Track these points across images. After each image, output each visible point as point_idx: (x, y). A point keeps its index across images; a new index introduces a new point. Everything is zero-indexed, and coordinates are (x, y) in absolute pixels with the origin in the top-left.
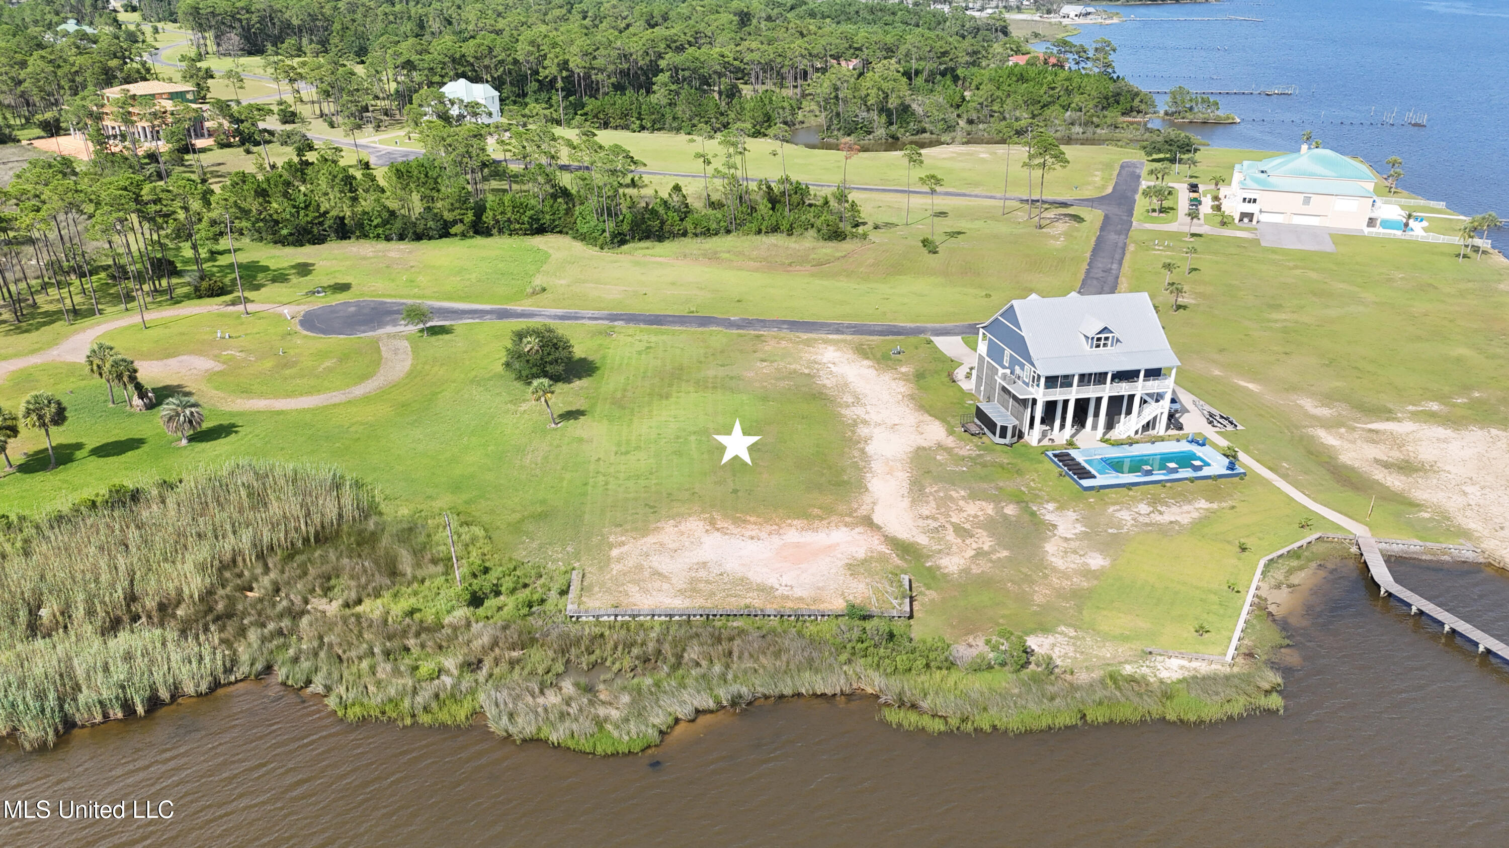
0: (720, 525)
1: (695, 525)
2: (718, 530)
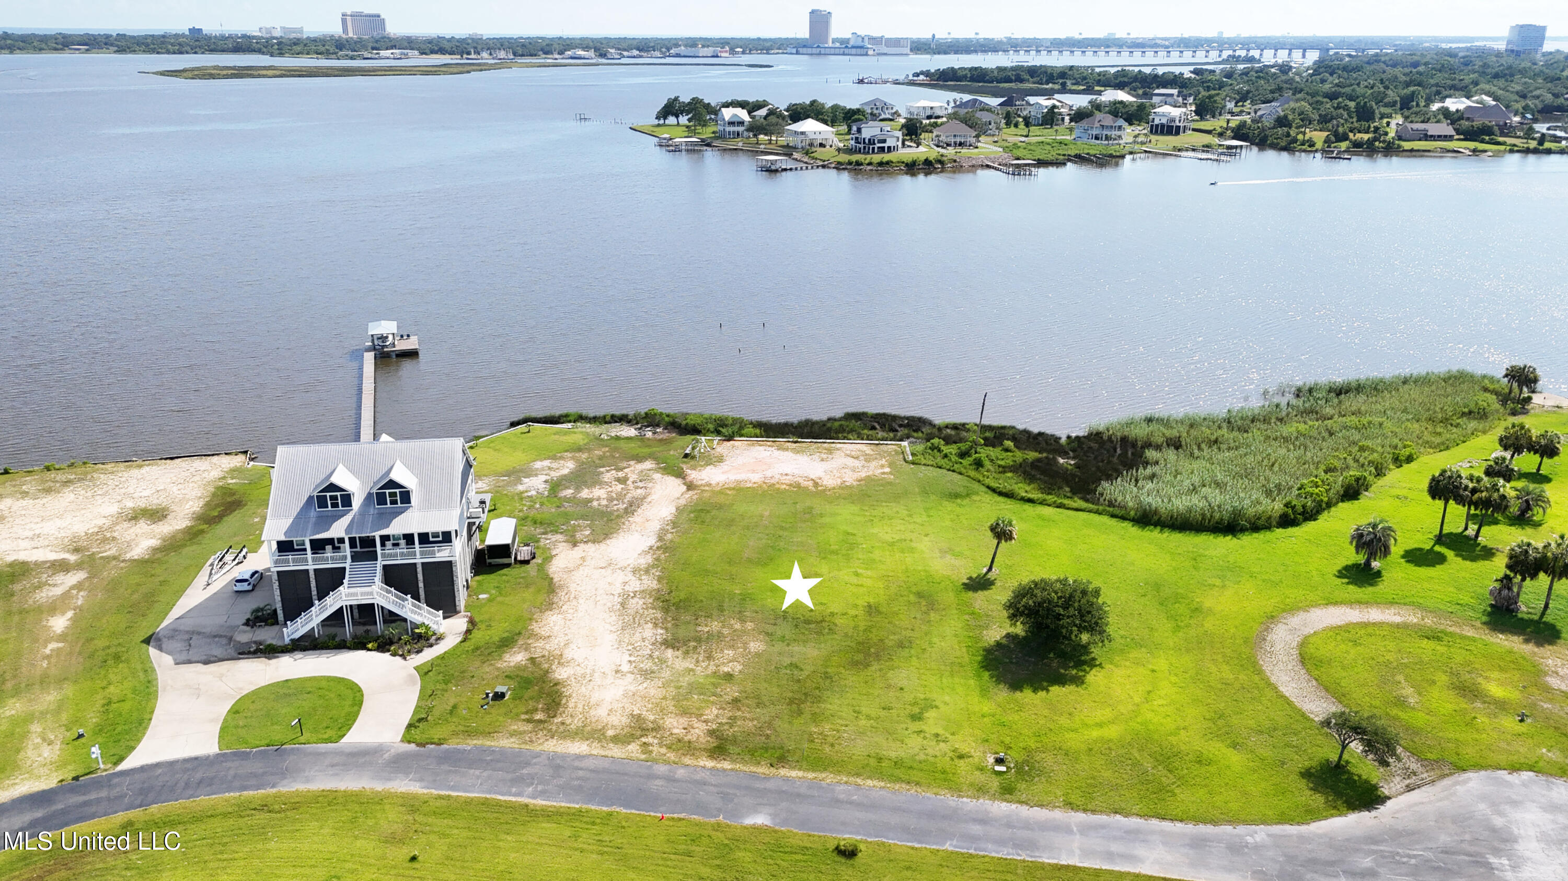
0: (811, 483)
1: (829, 482)
2: (812, 480)
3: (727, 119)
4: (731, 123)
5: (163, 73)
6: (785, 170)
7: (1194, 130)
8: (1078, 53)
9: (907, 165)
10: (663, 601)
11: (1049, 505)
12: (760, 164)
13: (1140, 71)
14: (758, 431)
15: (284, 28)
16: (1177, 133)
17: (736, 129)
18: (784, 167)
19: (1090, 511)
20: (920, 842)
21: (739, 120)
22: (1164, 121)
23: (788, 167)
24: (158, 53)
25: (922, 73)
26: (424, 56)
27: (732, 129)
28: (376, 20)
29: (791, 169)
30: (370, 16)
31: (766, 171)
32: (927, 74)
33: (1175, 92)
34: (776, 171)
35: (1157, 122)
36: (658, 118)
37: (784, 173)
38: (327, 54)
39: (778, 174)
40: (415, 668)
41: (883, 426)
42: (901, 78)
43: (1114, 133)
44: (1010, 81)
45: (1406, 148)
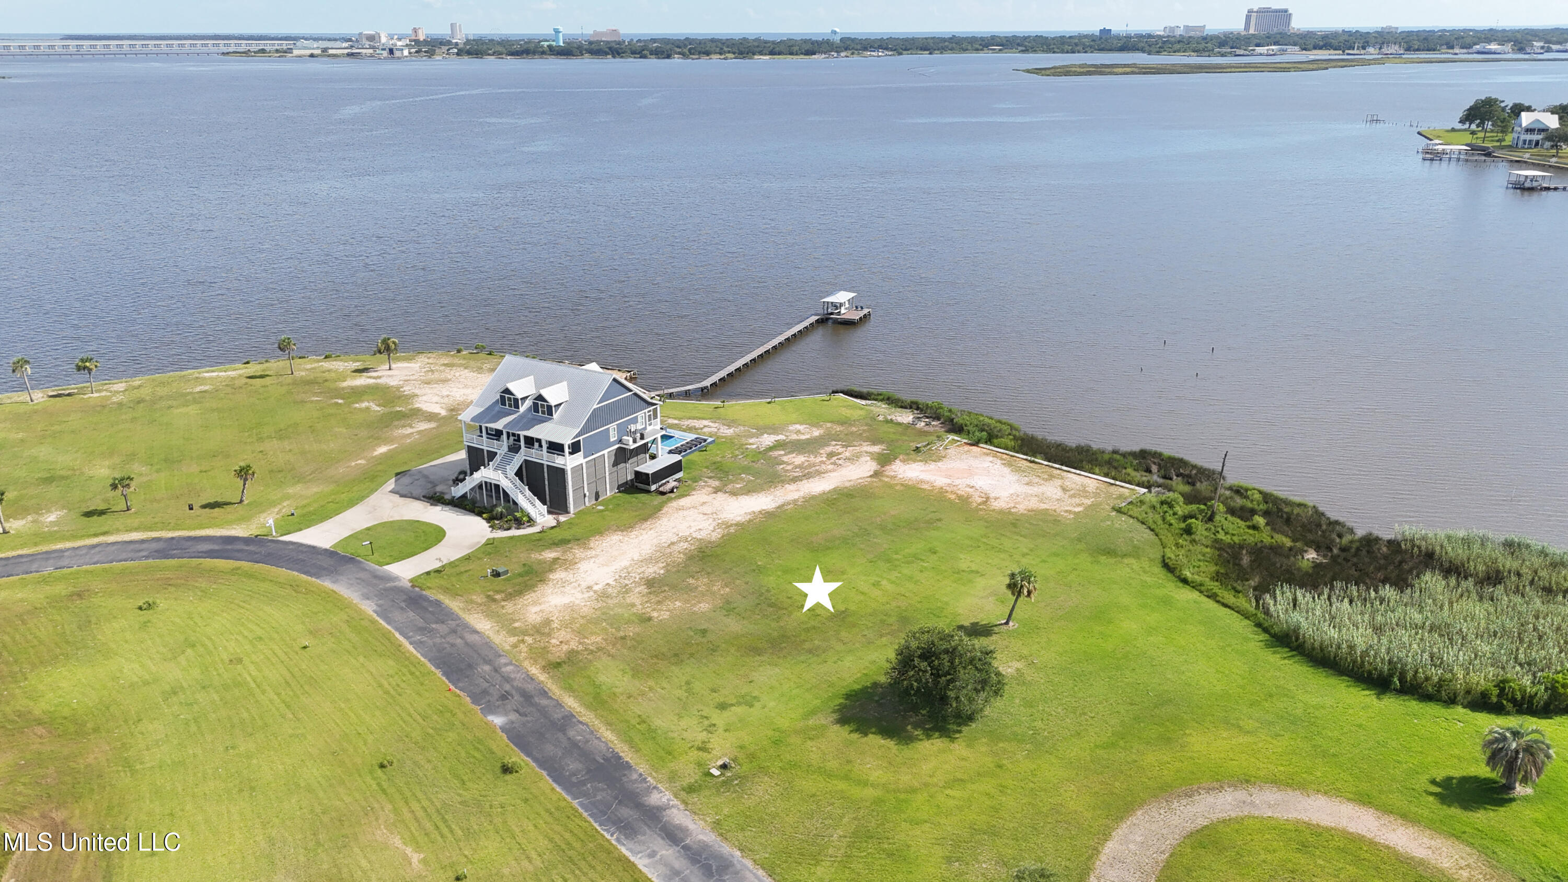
3: (1524, 124)
4: (1529, 130)
5: (1028, 71)
12: (1513, 179)
14: (1012, 444)
15: (1188, 26)
17: (1535, 137)
18: (1546, 185)
21: (1541, 127)
23: (1552, 186)
24: (1054, 52)
26: (1304, 52)
27: (1528, 137)
28: (1284, 15)
29: (1556, 189)
30: (1276, 11)
31: (1518, 188)
36: (1462, 121)
38: (1198, 52)
40: (488, 539)
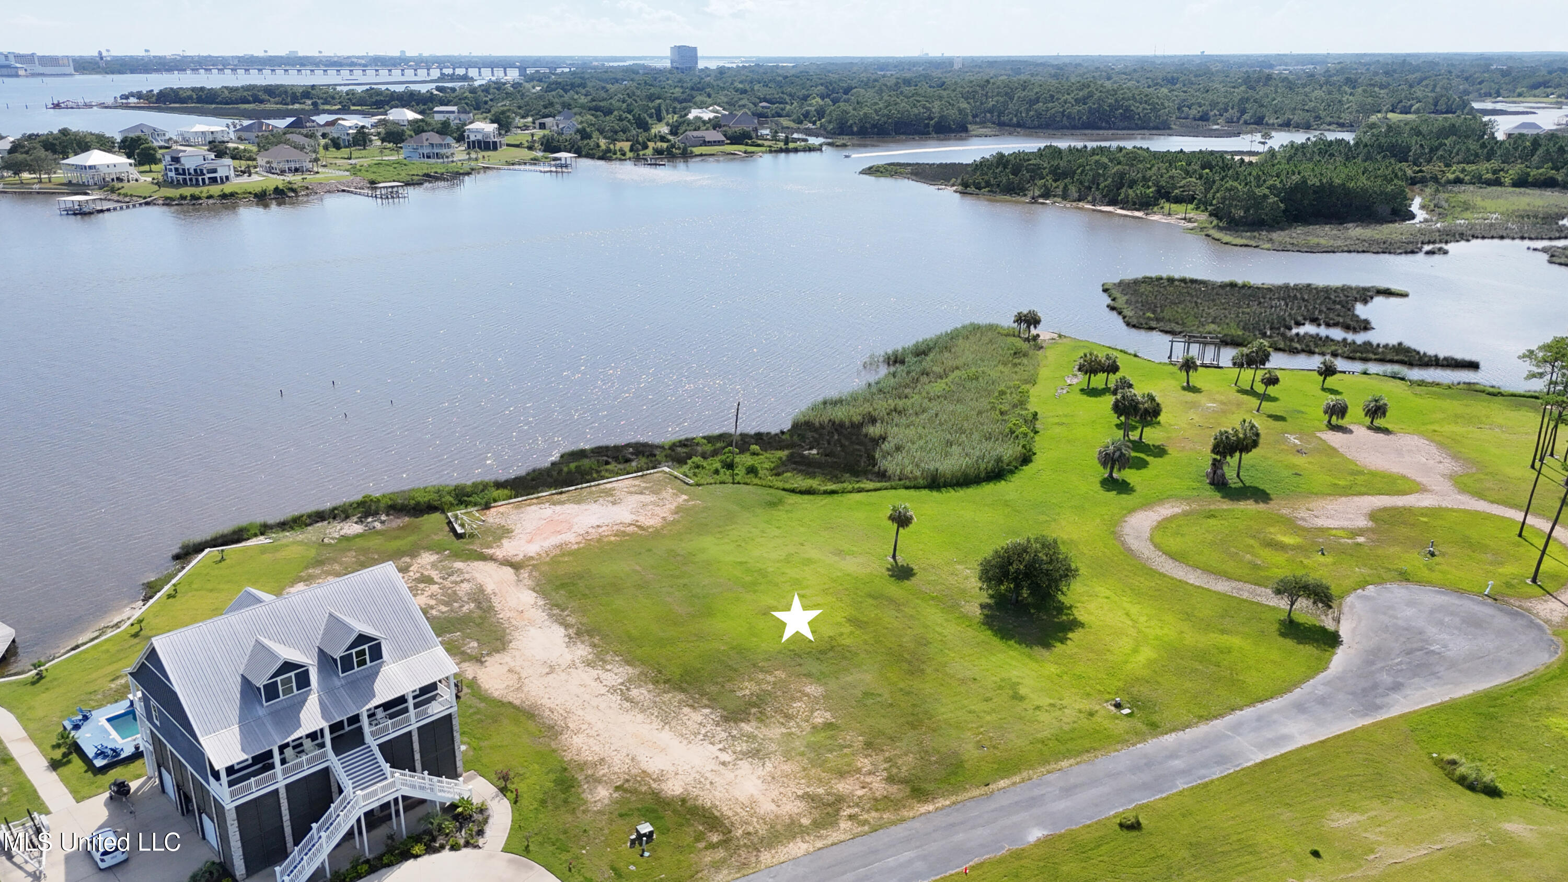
0: (634, 528)
1: (649, 522)
2: (630, 524)
6: (102, 211)
7: (508, 145)
8: (267, 72)
9: (256, 195)
10: (665, 683)
11: (851, 492)
12: (63, 206)
13: (387, 89)
14: (506, 492)
16: (495, 149)
18: (99, 208)
19: (886, 489)
20: (1162, 792)
22: (480, 137)
23: (105, 208)
25: (132, 95)
29: (108, 210)
31: (75, 214)
32: (139, 95)
33: (455, 108)
34: (90, 213)
35: (472, 138)
37: (101, 215)
39: (92, 216)
40: (504, 850)
41: (616, 459)
42: (110, 101)
43: (444, 151)
44: (249, 102)
45: (697, 153)
